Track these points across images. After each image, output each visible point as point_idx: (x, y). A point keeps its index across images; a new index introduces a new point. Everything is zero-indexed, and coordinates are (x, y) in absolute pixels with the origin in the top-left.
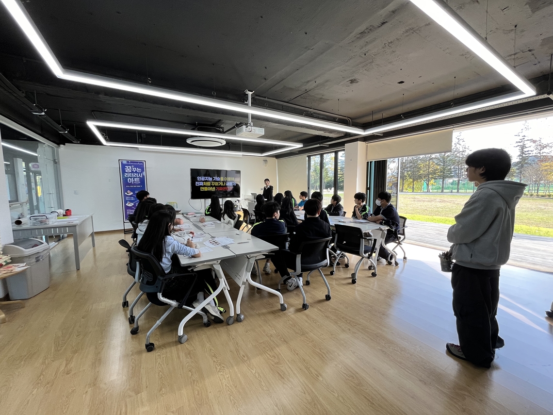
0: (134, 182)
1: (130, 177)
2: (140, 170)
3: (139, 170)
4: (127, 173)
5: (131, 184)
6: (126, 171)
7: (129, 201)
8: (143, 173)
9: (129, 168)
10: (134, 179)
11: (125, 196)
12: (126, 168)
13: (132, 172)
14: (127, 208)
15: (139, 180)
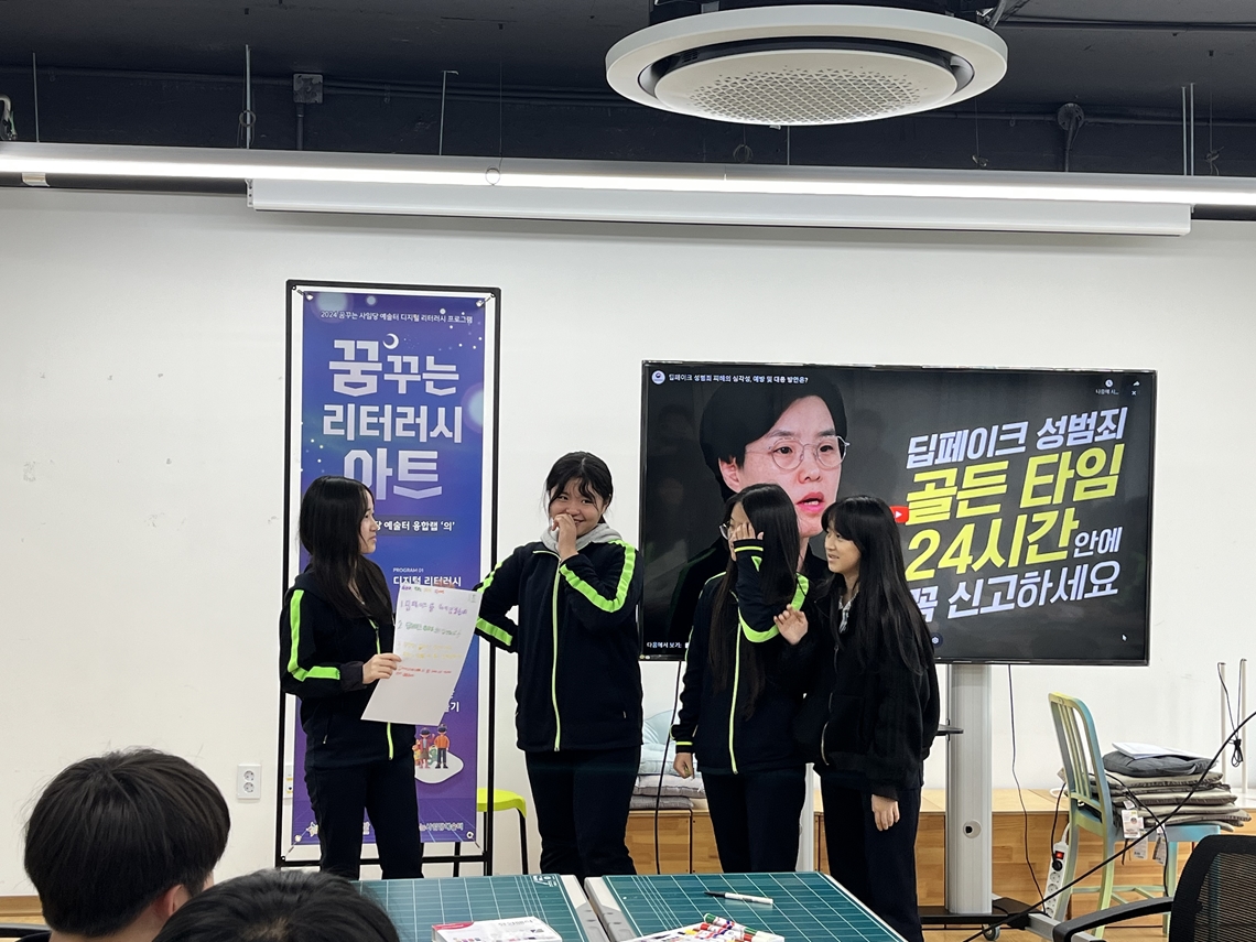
0: (392, 481)
1: (361, 443)
2: (449, 372)
3: (437, 373)
4: (344, 400)
6: (339, 384)
8: (474, 405)
9: (361, 356)
12: (340, 355)
13: (386, 394)
15: (433, 466)
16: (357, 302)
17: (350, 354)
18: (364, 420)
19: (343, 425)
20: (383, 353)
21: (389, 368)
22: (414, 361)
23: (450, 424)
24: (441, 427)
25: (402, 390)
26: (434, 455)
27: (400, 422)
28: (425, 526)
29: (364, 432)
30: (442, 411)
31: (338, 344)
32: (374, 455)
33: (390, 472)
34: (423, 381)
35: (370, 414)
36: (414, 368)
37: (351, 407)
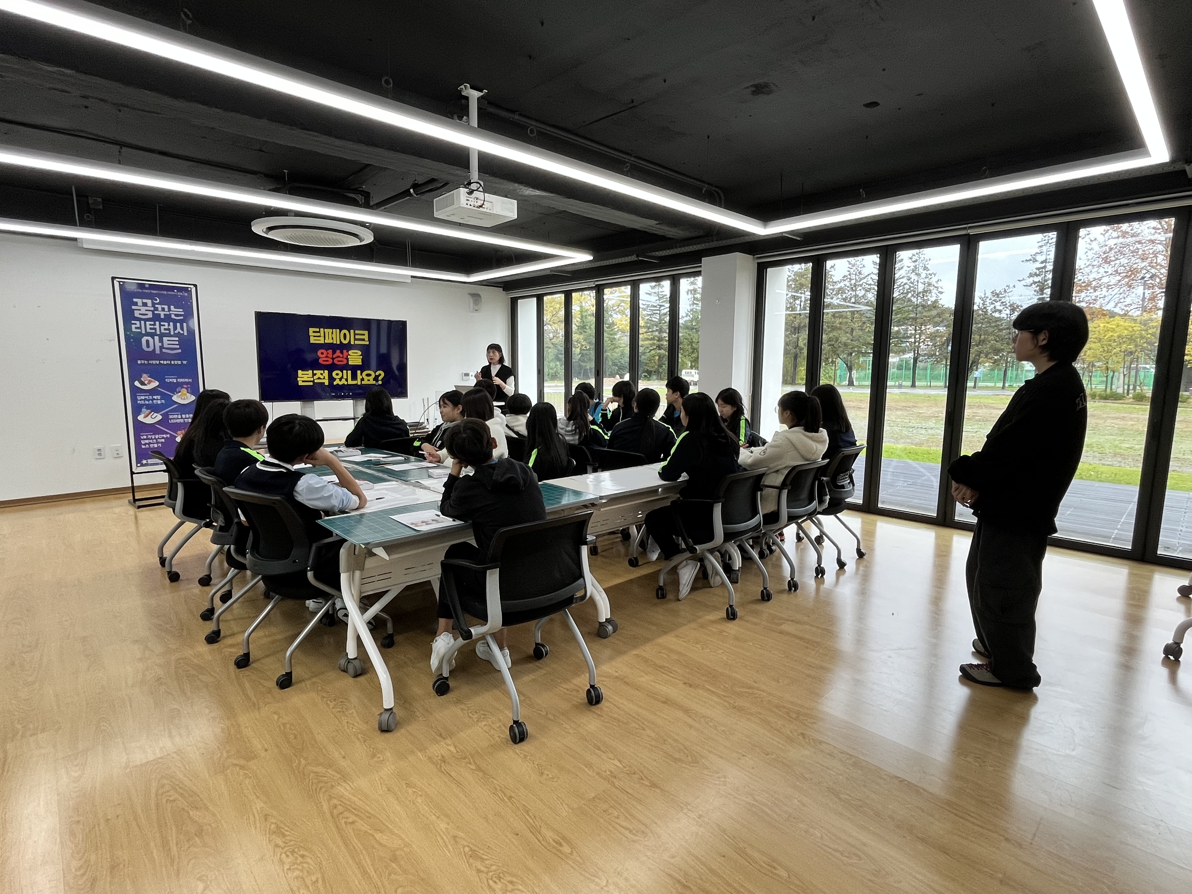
0: (162, 347)
1: (147, 334)
2: (180, 311)
3: (175, 311)
4: (139, 320)
5: (152, 355)
6: (137, 314)
7: (148, 407)
8: (190, 323)
9: (145, 305)
10: (161, 341)
11: (135, 391)
12: (136, 304)
13: (156, 318)
14: (140, 428)
15: (177, 343)
16: (141, 286)
17: (140, 303)
18: (148, 327)
19: (140, 328)
20: (153, 305)
21: (157, 309)
22: (166, 307)
23: (182, 329)
24: (179, 329)
25: (162, 317)
26: (177, 339)
27: (162, 328)
28: (176, 362)
29: (148, 330)
30: (178, 324)
31: (135, 300)
32: (154, 339)
33: (160, 344)
34: (170, 314)
35: (150, 325)
36: (166, 309)
37: (143, 322)
